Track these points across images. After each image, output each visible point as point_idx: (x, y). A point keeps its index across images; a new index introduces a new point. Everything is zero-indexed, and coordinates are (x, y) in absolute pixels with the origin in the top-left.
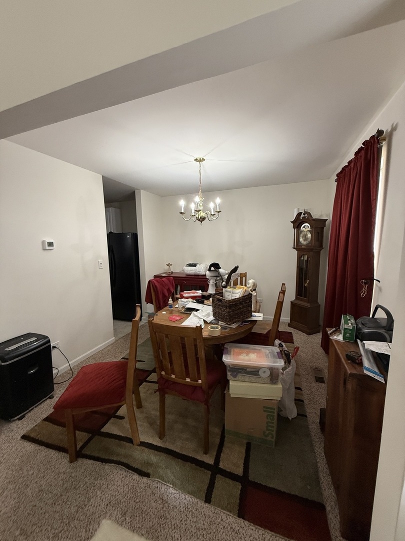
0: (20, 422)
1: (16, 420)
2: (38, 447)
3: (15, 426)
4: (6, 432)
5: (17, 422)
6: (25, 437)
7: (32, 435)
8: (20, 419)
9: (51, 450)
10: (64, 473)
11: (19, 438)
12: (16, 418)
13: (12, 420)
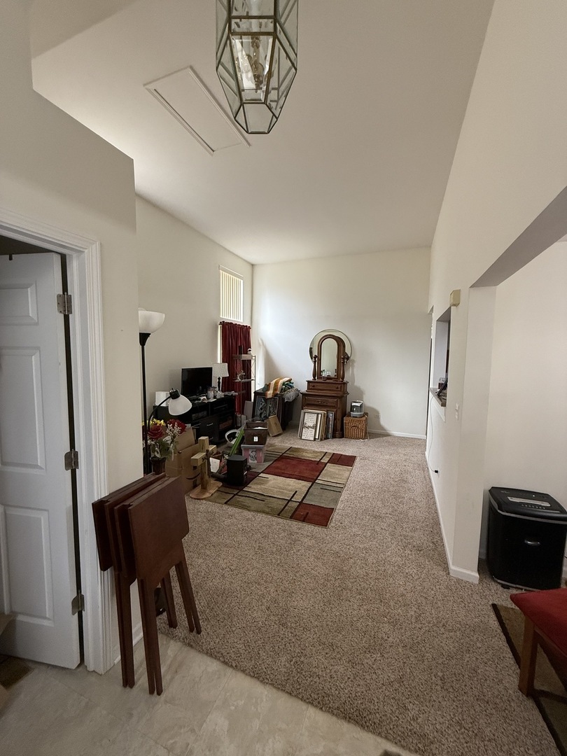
0: (501, 589)
1: (499, 583)
2: (499, 631)
3: (495, 588)
4: (485, 585)
5: (499, 586)
6: (494, 606)
7: (502, 613)
8: (503, 586)
9: (509, 650)
10: (506, 689)
11: (491, 603)
12: (499, 581)
13: (496, 579)
